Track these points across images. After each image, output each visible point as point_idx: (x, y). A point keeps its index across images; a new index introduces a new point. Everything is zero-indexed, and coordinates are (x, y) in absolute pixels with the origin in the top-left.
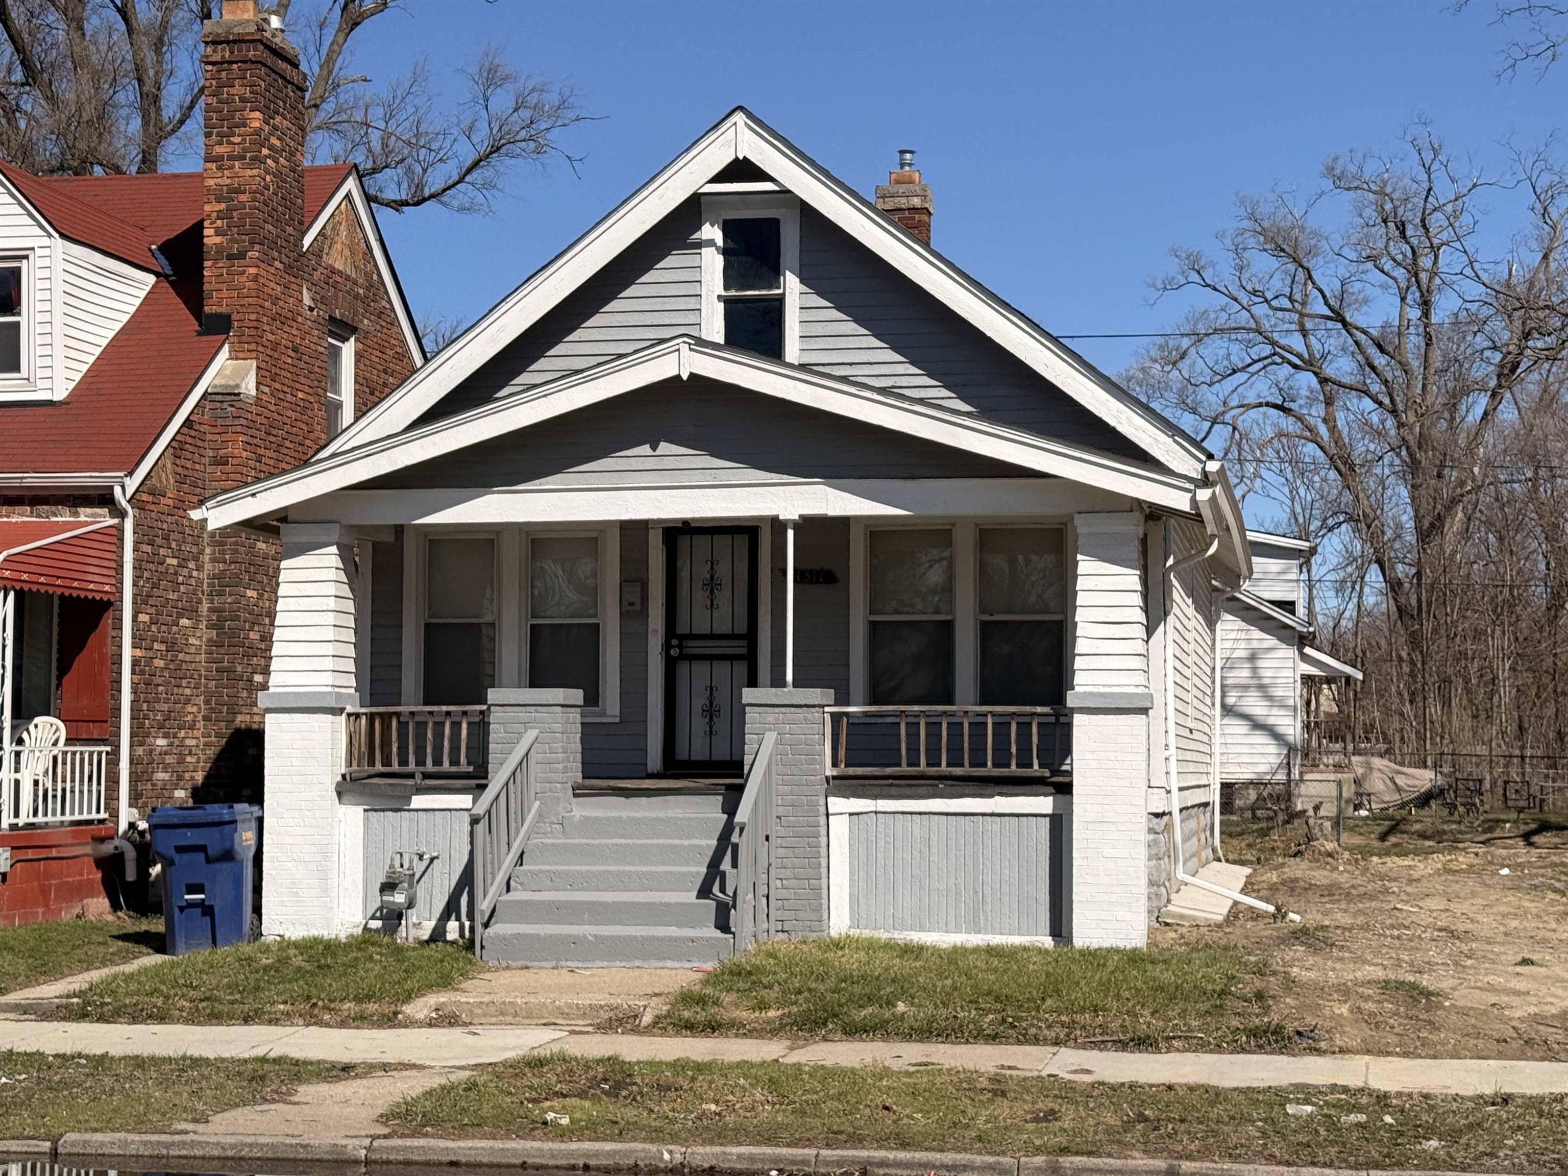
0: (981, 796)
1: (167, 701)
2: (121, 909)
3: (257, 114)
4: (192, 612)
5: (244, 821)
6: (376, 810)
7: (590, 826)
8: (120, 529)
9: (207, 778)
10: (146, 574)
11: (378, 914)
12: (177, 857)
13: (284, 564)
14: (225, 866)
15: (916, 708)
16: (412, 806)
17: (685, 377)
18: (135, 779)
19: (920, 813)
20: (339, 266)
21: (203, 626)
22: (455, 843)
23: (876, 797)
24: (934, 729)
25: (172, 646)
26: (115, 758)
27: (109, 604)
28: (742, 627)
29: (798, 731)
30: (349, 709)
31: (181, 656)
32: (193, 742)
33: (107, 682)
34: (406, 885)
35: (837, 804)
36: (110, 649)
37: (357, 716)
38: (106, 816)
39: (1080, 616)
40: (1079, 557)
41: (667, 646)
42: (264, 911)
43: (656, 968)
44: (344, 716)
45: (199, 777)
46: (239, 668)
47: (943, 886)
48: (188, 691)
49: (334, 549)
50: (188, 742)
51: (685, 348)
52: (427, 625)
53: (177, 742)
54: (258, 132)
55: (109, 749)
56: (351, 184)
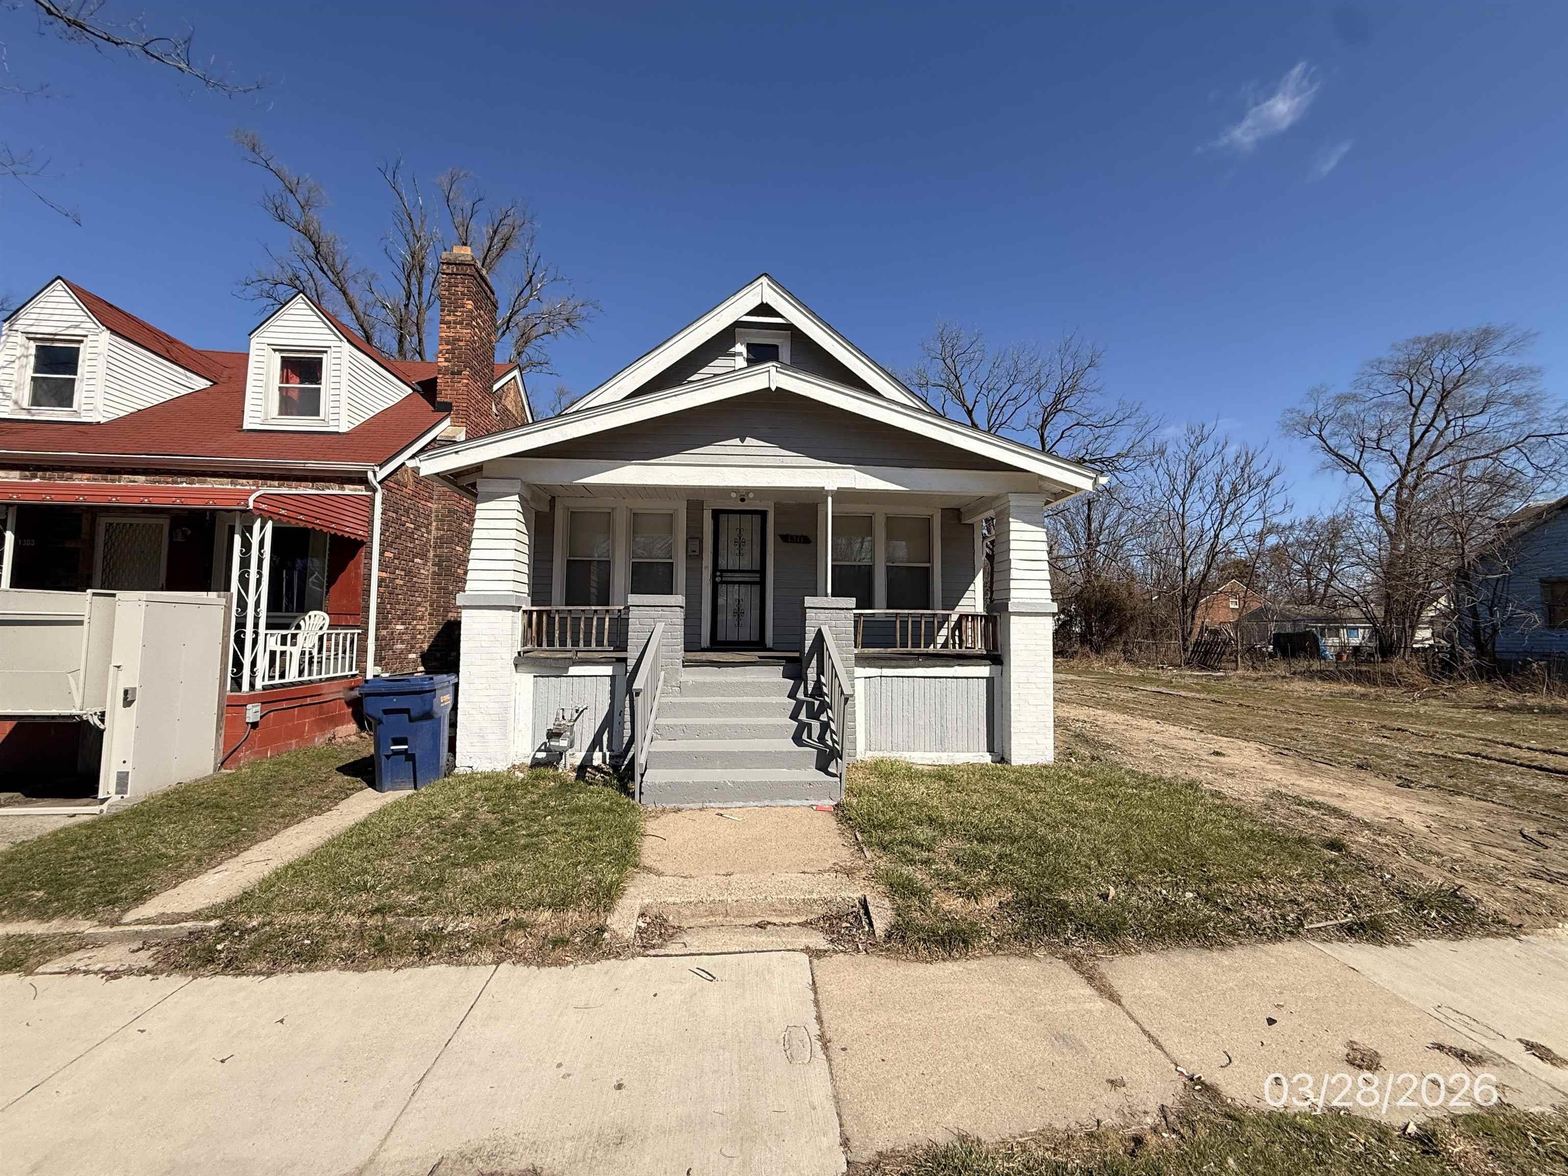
0: (947, 666)
1: (404, 604)
2: (365, 729)
3: (470, 302)
4: (424, 556)
5: (442, 688)
6: (542, 677)
7: (700, 689)
8: (373, 500)
9: (430, 646)
10: (391, 529)
11: (543, 748)
12: (384, 718)
13: (479, 506)
14: (426, 724)
15: (906, 611)
16: (569, 674)
17: (773, 389)
18: (379, 649)
19: (908, 677)
20: (509, 407)
21: (430, 564)
22: (600, 699)
23: (881, 667)
24: (916, 625)
25: (409, 573)
26: (364, 637)
27: (362, 543)
28: (757, 567)
29: (840, 625)
30: (524, 608)
31: (415, 579)
32: (422, 627)
33: (360, 590)
34: (568, 733)
35: (860, 672)
36: (362, 571)
37: (531, 612)
38: (357, 672)
39: (1013, 555)
40: (1011, 520)
41: (714, 576)
42: (457, 750)
43: (782, 807)
44: (521, 611)
45: (426, 646)
46: (451, 588)
47: (922, 723)
48: (419, 599)
49: (516, 498)
50: (418, 627)
51: (773, 370)
52: (568, 561)
53: (411, 627)
54: (471, 311)
55: (360, 631)
56: (516, 373)
